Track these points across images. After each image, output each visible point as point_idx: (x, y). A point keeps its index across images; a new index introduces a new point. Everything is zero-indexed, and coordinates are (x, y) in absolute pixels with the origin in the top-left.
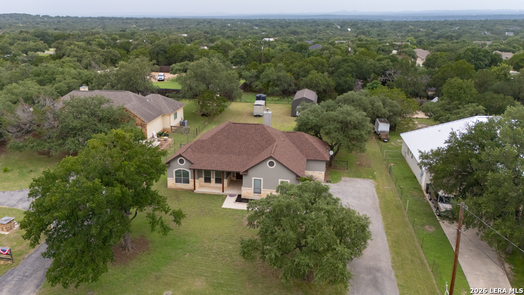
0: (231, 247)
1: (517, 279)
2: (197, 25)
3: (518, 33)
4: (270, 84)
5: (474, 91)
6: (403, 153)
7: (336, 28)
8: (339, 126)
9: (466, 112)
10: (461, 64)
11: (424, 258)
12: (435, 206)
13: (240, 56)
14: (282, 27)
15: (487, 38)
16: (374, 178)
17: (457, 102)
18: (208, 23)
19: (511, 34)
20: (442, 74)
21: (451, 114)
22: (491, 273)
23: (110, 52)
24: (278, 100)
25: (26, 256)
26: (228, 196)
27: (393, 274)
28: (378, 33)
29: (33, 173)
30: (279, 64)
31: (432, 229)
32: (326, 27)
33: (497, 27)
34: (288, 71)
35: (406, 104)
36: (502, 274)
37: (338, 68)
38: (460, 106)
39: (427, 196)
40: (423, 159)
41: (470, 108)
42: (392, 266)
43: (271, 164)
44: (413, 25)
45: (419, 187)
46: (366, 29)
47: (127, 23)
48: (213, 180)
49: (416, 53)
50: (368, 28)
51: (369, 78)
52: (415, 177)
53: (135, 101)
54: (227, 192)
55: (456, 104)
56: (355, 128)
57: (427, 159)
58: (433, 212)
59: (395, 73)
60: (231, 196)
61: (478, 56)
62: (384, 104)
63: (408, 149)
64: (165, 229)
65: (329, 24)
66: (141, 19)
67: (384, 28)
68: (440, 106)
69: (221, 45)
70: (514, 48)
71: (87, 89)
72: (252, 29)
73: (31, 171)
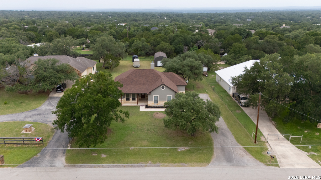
0: (152, 127)
1: (278, 126)
2: (71, 15)
3: (254, 20)
4: (138, 49)
5: (246, 49)
6: (217, 81)
7: (158, 17)
8: (189, 68)
9: (244, 59)
10: (236, 36)
11: (240, 123)
12: (239, 102)
13: (113, 34)
14: (126, 16)
15: (239, 22)
16: (207, 93)
17: (238, 55)
18: (78, 14)
19: (250, 20)
20: (228, 41)
21: (237, 60)
22: (268, 125)
23: (29, 33)
24: (144, 58)
25: (49, 141)
26: (140, 106)
27: (229, 130)
28: (182, 20)
29: (23, 103)
30: (142, 39)
31: (240, 112)
32: (152, 17)
33: (243, 16)
34: (147, 42)
35: (214, 57)
36: (272, 125)
37: (174, 40)
38: (240, 57)
39: (234, 99)
40: (233, 80)
41: (245, 57)
42: (228, 127)
43: (163, 88)
44: (200, 16)
45: (229, 95)
46: (175, 18)
47: (22, 14)
48: (131, 99)
49: (208, 31)
50: (176, 17)
51: (190, 45)
52: (226, 91)
53: (72, 61)
54: (139, 104)
55: (238, 56)
56: (196, 69)
57: (235, 80)
58: (238, 105)
59: (203, 42)
60: (142, 106)
61: (241, 32)
62: (205, 57)
63: (220, 78)
64: (123, 120)
65: (153, 15)
66: (31, 12)
67: (185, 17)
68: (231, 57)
69: (97, 28)
70: (255, 27)
71: (38, 56)
72: (108, 18)
73: (22, 103)
